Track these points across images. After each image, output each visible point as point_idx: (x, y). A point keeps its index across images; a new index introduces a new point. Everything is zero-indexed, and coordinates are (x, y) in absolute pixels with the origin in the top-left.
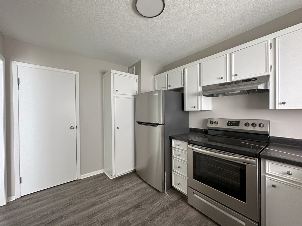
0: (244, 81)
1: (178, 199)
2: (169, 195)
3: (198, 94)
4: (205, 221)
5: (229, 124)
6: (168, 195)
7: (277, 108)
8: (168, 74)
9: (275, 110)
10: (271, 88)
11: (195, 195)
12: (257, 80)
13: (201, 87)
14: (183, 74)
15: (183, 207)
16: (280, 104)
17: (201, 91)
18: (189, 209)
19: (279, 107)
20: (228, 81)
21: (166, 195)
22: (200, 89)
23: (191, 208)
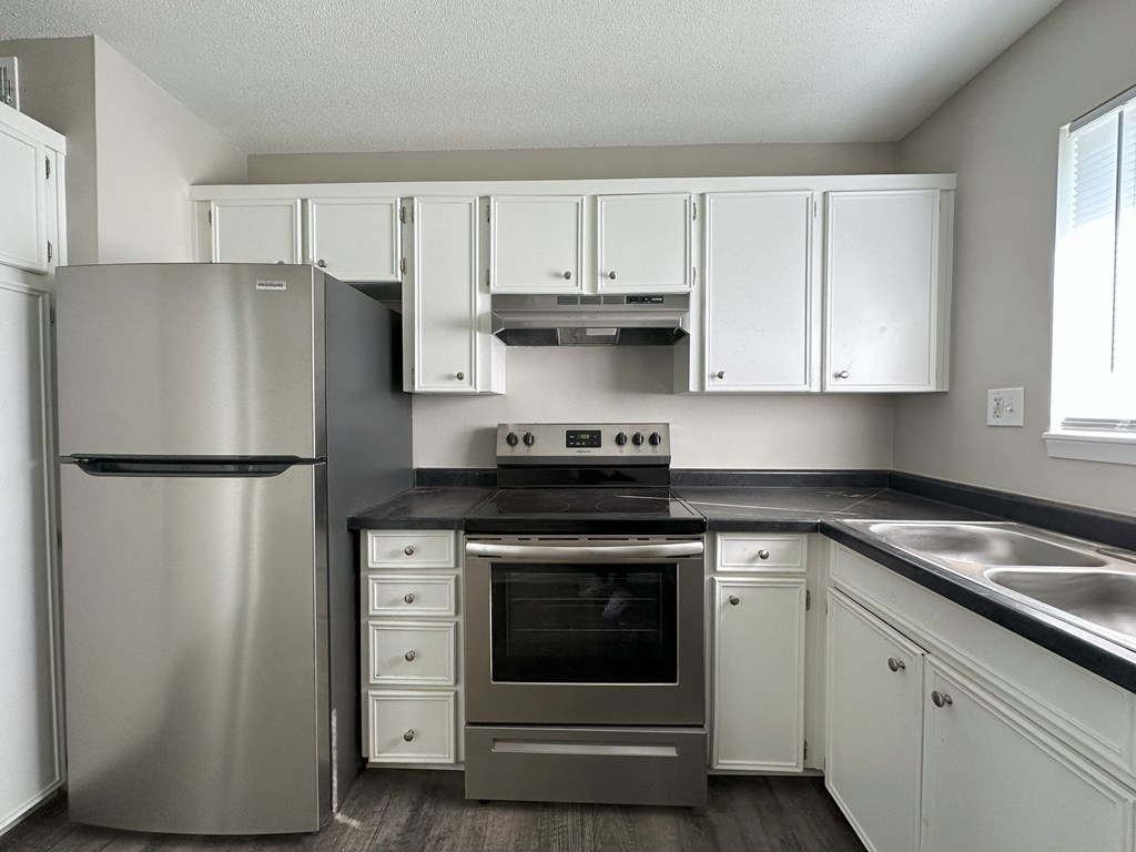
0: (632, 299)
1: (416, 811)
2: (362, 819)
3: (470, 325)
4: (552, 826)
5: (572, 440)
6: (355, 823)
7: (707, 389)
8: (304, 201)
9: (702, 393)
10: (693, 331)
11: (500, 748)
12: (662, 302)
13: (488, 298)
14: (399, 221)
15: (450, 829)
16: (713, 376)
17: (486, 314)
18: (477, 823)
19: (710, 386)
20: (586, 292)
21: (345, 826)
22: (483, 305)
23: (480, 812)
